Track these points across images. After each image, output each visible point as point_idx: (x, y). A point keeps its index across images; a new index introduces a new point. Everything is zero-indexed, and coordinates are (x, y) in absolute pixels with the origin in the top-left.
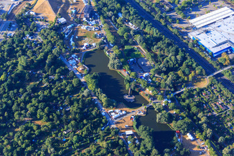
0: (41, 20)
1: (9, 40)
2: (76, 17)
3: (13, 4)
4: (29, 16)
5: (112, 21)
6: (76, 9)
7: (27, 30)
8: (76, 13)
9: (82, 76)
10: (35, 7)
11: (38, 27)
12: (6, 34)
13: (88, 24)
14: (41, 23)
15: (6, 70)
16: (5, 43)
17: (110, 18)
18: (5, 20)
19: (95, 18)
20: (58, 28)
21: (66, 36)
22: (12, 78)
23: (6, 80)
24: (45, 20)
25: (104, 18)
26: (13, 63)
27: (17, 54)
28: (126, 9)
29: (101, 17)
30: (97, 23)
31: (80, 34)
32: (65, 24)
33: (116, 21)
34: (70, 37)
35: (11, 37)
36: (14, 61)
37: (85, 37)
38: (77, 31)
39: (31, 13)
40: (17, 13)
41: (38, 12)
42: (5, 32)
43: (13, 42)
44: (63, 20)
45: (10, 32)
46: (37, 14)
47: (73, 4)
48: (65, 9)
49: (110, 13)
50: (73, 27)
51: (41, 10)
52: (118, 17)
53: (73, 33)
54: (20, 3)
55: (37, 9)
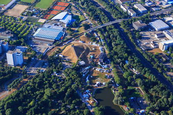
0: (66, 62)
1: (41, 75)
2: (93, 61)
3: (48, 48)
4: (58, 58)
5: (120, 66)
6: (93, 55)
7: (55, 68)
8: (94, 58)
9: (92, 107)
10: (64, 51)
11: (64, 66)
12: (39, 70)
13: (101, 67)
14: (66, 64)
15: (35, 98)
16: (37, 76)
17: (119, 64)
18: (40, 59)
19: (108, 63)
20: (78, 69)
21: (84, 75)
22: (38, 104)
23: (34, 106)
24: (69, 61)
25: (114, 63)
26: (41, 93)
27: (45, 86)
28: (132, 58)
29: (112, 63)
30: (108, 67)
31: (94, 75)
32: (84, 66)
33: (123, 66)
34: (86, 76)
35: (42, 73)
36: (42, 92)
37: (98, 77)
38: (93, 72)
39: (60, 55)
40: (50, 55)
41: (65, 55)
42: (39, 68)
43: (44, 77)
44: (82, 63)
45: (43, 69)
46: (64, 57)
47: (92, 51)
48: (86, 54)
49: (119, 60)
50: (90, 69)
51: (67, 54)
52: (125, 63)
53: (89, 73)
54: (53, 48)
55: (65, 53)
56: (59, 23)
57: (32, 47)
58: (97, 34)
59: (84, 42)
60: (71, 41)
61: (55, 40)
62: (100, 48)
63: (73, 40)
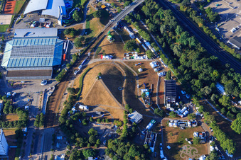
0: (101, 121)
2: (154, 106)
3: (46, 91)
4: (81, 115)
5: (212, 102)
7: (85, 145)
8: (152, 95)
10: (85, 93)
11: (99, 135)
13: (177, 116)
14: (102, 126)
17: (208, 97)
18: (41, 128)
19: (184, 100)
20: (133, 135)
21: (153, 149)
24: (105, 117)
25: (199, 98)
29: (194, 99)
30: (190, 110)
31: (172, 139)
32: (143, 122)
33: (217, 100)
34: (158, 149)
37: (181, 144)
38: (165, 133)
39: (81, 107)
41: (90, 103)
42: (49, 154)
44: (136, 116)
45: (57, 153)
46: (90, 108)
47: (141, 76)
48: (131, 88)
51: (95, 99)
52: (219, 93)
53: (159, 139)
54: (57, 87)
55: (88, 98)
56: (42, 20)
57: (11, 97)
58: (131, 30)
59: (114, 57)
60: (86, 62)
61: (53, 67)
62: (152, 65)
63: (90, 58)
